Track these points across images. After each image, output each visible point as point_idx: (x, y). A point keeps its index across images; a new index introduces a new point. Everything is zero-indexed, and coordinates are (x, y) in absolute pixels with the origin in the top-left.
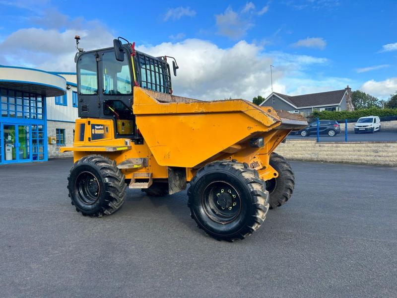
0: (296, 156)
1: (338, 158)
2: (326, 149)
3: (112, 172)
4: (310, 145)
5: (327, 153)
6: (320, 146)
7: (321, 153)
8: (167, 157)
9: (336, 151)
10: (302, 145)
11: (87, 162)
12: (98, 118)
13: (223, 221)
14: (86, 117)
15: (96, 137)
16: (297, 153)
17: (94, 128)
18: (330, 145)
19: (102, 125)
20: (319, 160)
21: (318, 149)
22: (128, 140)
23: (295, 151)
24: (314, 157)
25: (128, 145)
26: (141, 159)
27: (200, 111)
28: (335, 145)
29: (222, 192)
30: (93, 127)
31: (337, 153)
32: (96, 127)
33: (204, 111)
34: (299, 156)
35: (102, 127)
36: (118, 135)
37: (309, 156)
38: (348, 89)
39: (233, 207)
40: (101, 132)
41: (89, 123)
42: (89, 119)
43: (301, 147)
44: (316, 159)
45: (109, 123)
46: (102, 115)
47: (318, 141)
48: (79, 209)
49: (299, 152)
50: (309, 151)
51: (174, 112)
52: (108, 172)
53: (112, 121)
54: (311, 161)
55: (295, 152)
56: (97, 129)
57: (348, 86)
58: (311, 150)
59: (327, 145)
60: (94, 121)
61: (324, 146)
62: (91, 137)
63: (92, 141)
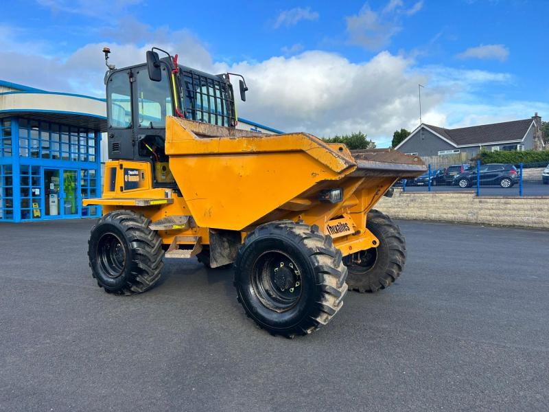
0: (445, 216)
1: (507, 219)
2: (489, 206)
3: (142, 235)
4: (466, 200)
5: (492, 212)
6: (480, 202)
7: (482, 211)
8: (208, 215)
9: (505, 209)
10: (453, 200)
11: (110, 220)
12: (132, 160)
13: (280, 308)
14: (118, 159)
15: (130, 186)
16: (446, 211)
17: (128, 174)
18: (496, 200)
19: (136, 170)
20: (479, 222)
21: (478, 206)
22: (168, 191)
23: (444, 208)
24: (472, 218)
25: (169, 197)
26: (187, 216)
27: (249, 150)
28: (503, 201)
29: (281, 266)
30: (126, 171)
31: (507, 212)
32: (131, 173)
33: (255, 150)
34: (450, 216)
35: (136, 173)
36: (156, 184)
37: (465, 217)
38: (536, 118)
39: (295, 288)
40: (135, 179)
41: (121, 166)
42: (121, 162)
43: (453, 203)
44: (474, 221)
45: (146, 167)
46: (137, 156)
47: (477, 195)
48: (101, 283)
49: (450, 210)
50: (464, 208)
51: (216, 152)
52: (137, 234)
53: (149, 164)
54: (466, 224)
55: (444, 211)
56: (131, 175)
57: (536, 114)
58: (468, 208)
59: (491, 200)
60: (127, 164)
61: (487, 202)
62: (123, 186)
63: (124, 191)
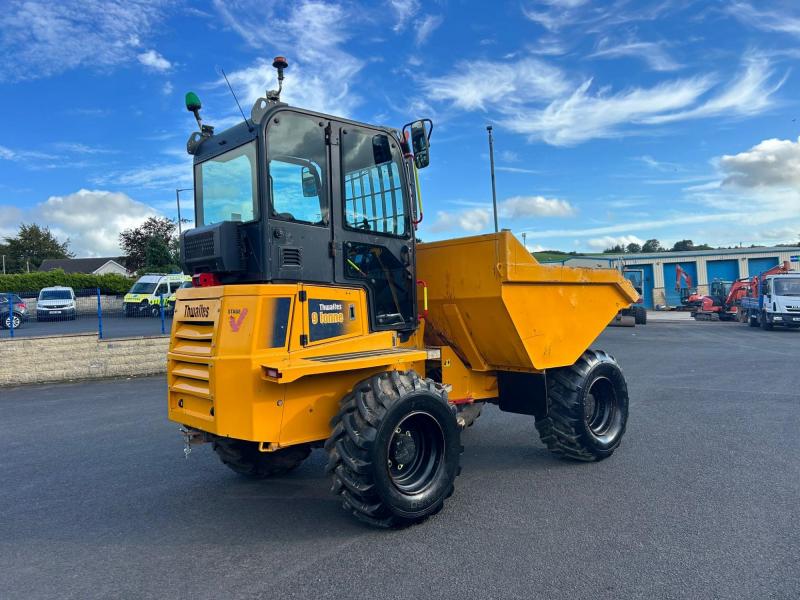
0: (49, 374)
2: (124, 351)
4: (86, 345)
5: (128, 358)
6: (110, 346)
7: (113, 359)
9: (148, 353)
10: (64, 348)
14: (294, 281)
16: (52, 366)
17: (318, 311)
18: (133, 343)
19: (338, 302)
20: (108, 374)
21: (107, 352)
23: (47, 361)
24: (97, 371)
25: (396, 344)
28: (143, 342)
30: (314, 306)
31: (150, 356)
32: (323, 307)
34: (59, 373)
35: (339, 307)
37: (85, 370)
41: (302, 296)
42: (302, 286)
43: (62, 352)
44: (101, 375)
47: (101, 337)
49: (57, 364)
50: (84, 358)
53: (363, 292)
55: (47, 366)
56: (325, 312)
58: (89, 357)
59: (127, 343)
60: (314, 292)
61: (120, 346)
62: (307, 332)
63: (309, 344)
